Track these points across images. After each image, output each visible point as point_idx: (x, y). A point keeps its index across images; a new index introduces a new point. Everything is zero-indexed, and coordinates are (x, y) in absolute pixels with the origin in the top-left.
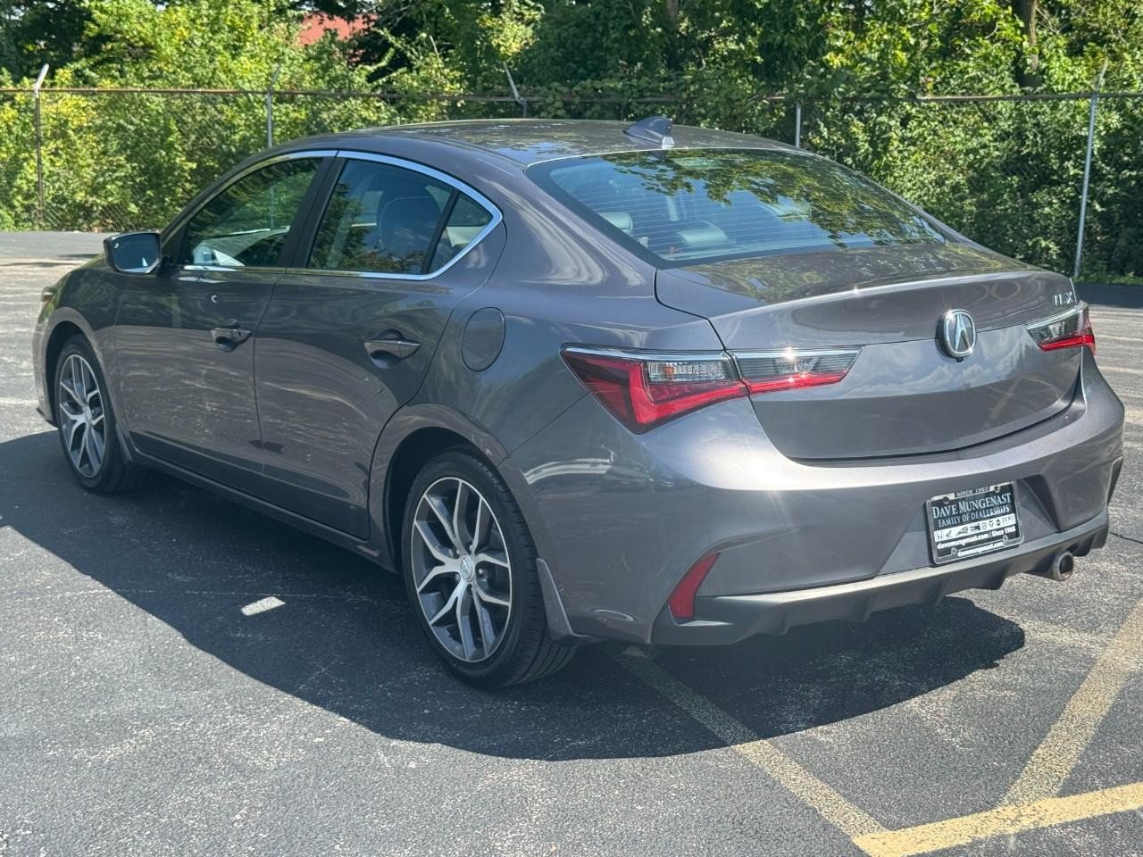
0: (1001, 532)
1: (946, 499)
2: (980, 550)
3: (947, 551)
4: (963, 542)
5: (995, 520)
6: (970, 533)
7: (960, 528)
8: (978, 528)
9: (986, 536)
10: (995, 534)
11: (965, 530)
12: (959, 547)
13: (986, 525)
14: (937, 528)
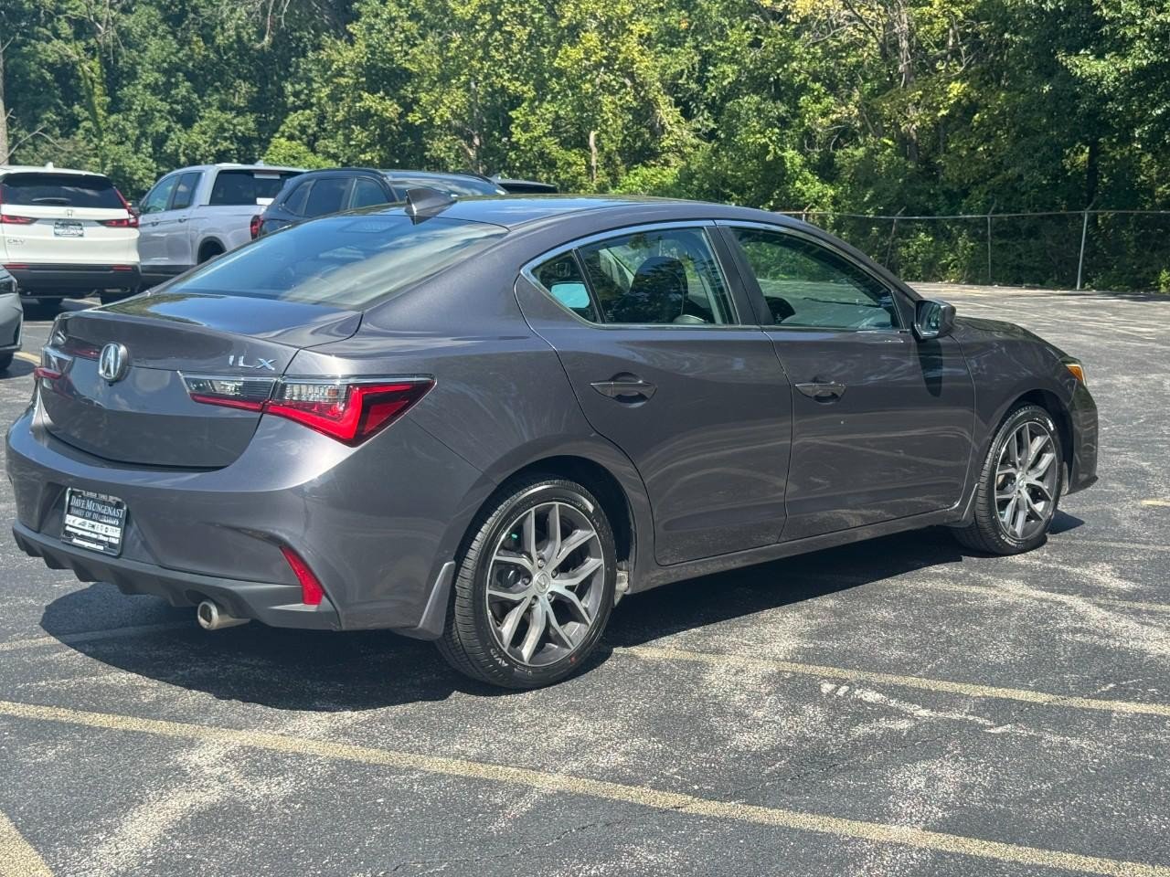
0: (105, 539)
1: (81, 493)
2: (86, 544)
3: (69, 534)
4: (80, 533)
5: (105, 526)
6: (86, 528)
7: (82, 520)
8: (93, 526)
9: (94, 536)
10: (101, 538)
11: (84, 524)
12: (76, 535)
13: (100, 528)
14: (69, 512)
